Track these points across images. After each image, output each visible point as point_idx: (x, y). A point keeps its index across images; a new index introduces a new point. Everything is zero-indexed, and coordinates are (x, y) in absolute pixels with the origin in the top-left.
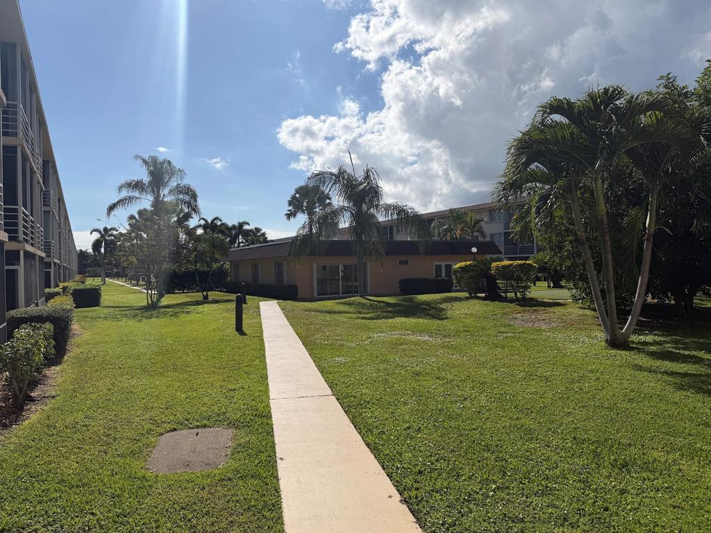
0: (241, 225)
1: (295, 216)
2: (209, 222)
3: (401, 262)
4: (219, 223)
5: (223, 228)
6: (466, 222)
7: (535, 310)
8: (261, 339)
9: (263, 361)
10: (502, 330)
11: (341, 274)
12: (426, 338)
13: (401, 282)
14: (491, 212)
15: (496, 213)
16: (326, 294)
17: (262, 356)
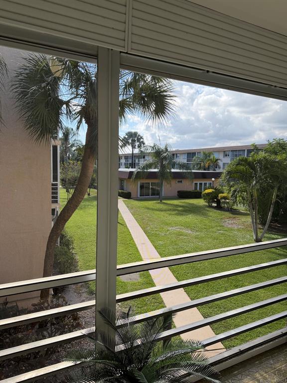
1: (125, 146)
3: (178, 182)
6: (211, 160)
7: (234, 218)
8: (128, 228)
9: (134, 241)
10: (219, 228)
11: (151, 187)
12: (190, 232)
13: (178, 192)
14: (224, 151)
15: (227, 153)
16: (143, 196)
17: (132, 239)
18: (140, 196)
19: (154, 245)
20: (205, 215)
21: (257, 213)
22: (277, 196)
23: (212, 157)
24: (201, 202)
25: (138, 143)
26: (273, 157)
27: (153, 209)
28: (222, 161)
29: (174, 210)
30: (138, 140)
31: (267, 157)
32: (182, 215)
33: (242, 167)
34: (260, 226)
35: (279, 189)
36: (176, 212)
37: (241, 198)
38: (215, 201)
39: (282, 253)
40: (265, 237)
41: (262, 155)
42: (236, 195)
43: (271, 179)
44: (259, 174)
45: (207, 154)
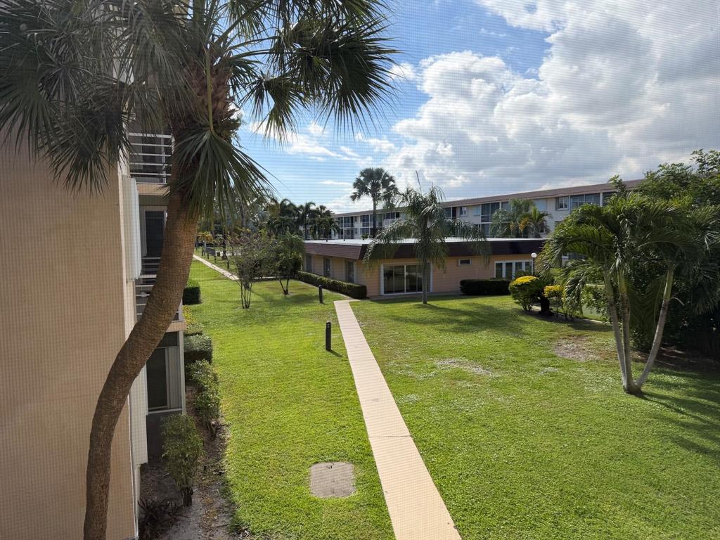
0: (308, 206)
1: (359, 197)
2: (279, 202)
3: (462, 262)
4: (288, 203)
5: (291, 208)
6: (529, 216)
7: (579, 336)
8: (348, 364)
9: (356, 394)
10: (545, 361)
11: (406, 274)
12: (480, 371)
13: (462, 283)
14: (557, 199)
15: (563, 201)
16: (391, 292)
17: (354, 388)
18: (385, 292)
19: (398, 404)
20: (516, 331)
21: (628, 326)
22: (674, 289)
23: (531, 211)
24: (507, 303)
25: (385, 190)
26: (660, 203)
27: (406, 321)
28: (551, 217)
29: (451, 321)
30: (385, 183)
31: (648, 204)
32: (467, 331)
33: (590, 228)
34: (636, 355)
35: (677, 273)
36: (455, 325)
37: (591, 296)
38: (538, 301)
39: (691, 420)
40: (648, 381)
41: (634, 200)
42: (579, 291)
43: (656, 252)
44: (629, 240)
45: (522, 204)
